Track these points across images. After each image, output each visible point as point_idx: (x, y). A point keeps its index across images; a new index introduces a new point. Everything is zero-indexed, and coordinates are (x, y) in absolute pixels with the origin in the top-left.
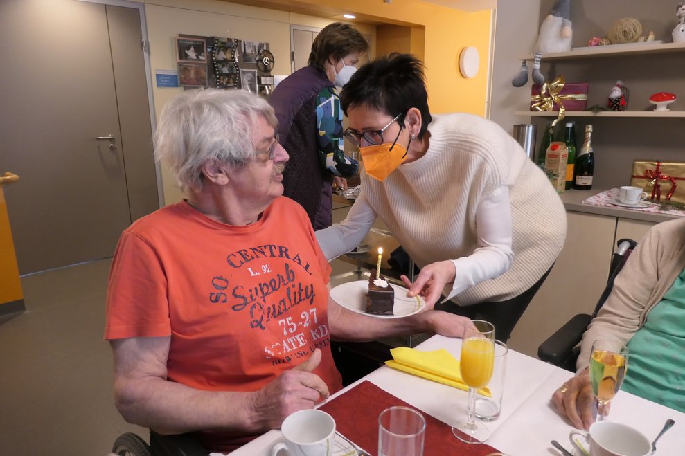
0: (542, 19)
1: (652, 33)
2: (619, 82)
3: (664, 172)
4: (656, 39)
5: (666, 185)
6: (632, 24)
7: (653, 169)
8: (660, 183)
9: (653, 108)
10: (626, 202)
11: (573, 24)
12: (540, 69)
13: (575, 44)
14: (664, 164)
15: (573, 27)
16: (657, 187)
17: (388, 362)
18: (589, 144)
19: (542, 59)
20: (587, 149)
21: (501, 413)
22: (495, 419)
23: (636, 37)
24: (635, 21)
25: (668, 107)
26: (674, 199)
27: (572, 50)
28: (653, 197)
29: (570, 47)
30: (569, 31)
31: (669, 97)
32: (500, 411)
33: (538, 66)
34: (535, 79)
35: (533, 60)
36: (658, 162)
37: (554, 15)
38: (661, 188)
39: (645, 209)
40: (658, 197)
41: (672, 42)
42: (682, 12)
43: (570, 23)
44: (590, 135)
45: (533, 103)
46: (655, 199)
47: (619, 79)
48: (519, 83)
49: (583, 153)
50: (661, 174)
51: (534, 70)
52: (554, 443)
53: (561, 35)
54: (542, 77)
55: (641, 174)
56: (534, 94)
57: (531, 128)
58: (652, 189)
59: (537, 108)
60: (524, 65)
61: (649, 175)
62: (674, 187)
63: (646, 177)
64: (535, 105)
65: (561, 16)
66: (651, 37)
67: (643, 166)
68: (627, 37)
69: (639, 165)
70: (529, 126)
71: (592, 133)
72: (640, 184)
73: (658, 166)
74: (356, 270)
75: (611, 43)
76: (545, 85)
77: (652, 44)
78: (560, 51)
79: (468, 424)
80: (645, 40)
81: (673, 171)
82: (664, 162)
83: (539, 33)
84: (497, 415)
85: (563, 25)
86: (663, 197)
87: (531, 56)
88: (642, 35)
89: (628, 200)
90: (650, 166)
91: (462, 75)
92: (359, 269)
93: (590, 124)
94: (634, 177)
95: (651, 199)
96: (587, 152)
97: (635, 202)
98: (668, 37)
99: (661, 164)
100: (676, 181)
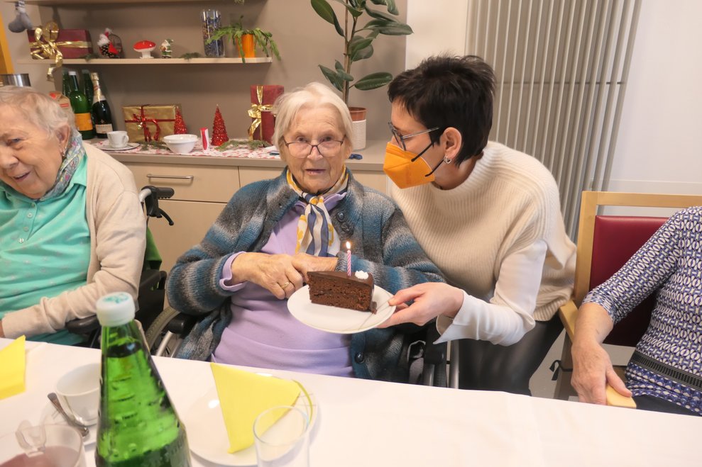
2: (108, 30)
3: (148, 116)
5: (152, 128)
7: (139, 113)
9: (139, 55)
14: (146, 108)
16: (147, 128)
18: (99, 91)
20: (99, 97)
28: (146, 139)
31: (147, 44)
33: (23, 10)
36: (141, 106)
38: (150, 131)
39: (128, 151)
40: (150, 139)
44: (98, 83)
45: (32, 50)
47: (107, 27)
48: (16, 28)
49: (95, 101)
50: (146, 118)
54: (29, 22)
55: (131, 119)
56: (31, 41)
58: (143, 132)
59: (37, 55)
60: (16, 9)
61: (137, 119)
62: (158, 128)
63: (134, 121)
64: (35, 52)
67: (130, 111)
69: (127, 110)
71: (99, 81)
73: (142, 110)
76: (37, 30)
81: (155, 114)
82: (146, 106)
86: (153, 138)
90: (136, 110)
93: (94, 72)
94: (126, 122)
95: (145, 141)
96: (99, 100)
97: (120, 146)
99: (144, 108)
100: (159, 123)
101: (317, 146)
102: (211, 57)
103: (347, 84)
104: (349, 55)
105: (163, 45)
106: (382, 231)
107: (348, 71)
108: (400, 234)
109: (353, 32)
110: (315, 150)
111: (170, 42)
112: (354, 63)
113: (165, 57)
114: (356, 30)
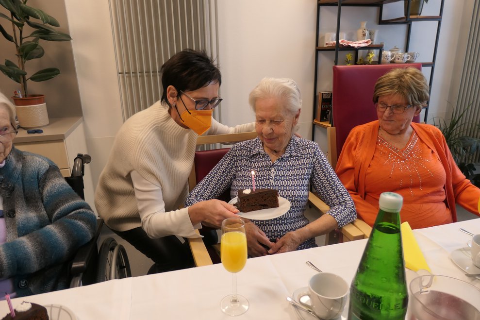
103: (24, 77)
104: (21, 56)
106: (39, 184)
107: (23, 68)
108: (54, 184)
109: (21, 39)
112: (27, 61)
114: (23, 36)
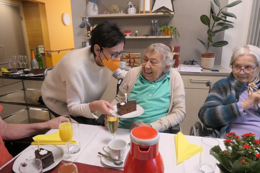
0: (87, 3)
1: (122, 10)
3: (131, 56)
4: (123, 13)
5: (132, 60)
6: (116, 7)
7: (128, 55)
8: (131, 60)
9: (126, 35)
10: (122, 67)
11: (98, 6)
12: (89, 21)
13: (100, 13)
14: (131, 54)
15: (98, 7)
16: (130, 61)
17: (32, 143)
19: (89, 18)
21: (81, 148)
22: (79, 151)
23: (118, 12)
24: (116, 6)
25: (130, 35)
26: (135, 65)
27: (98, 15)
28: (129, 64)
29: (98, 14)
30: (96, 8)
31: (129, 32)
32: (80, 148)
33: (88, 20)
34: (87, 25)
35: (86, 18)
36: (129, 53)
37: (91, 2)
38: (131, 62)
39: (127, 69)
40: (131, 64)
41: (128, 14)
42: (129, 4)
43: (97, 5)
45: (88, 34)
46: (130, 65)
48: (82, 26)
50: (131, 57)
51: (86, 22)
52: (99, 153)
53: (94, 10)
54: (89, 24)
55: (125, 57)
56: (88, 31)
57: (88, 43)
58: (129, 62)
59: (90, 36)
60: (83, 20)
61: (127, 58)
62: (134, 61)
63: (126, 58)
65: (93, 2)
66: (122, 12)
67: (125, 55)
68: (115, 12)
70: (87, 42)
72: (125, 61)
73: (129, 54)
74: (26, 108)
75: (110, 13)
76: (91, 27)
77: (122, 14)
78: (95, 15)
79: (67, 157)
80: (120, 13)
81: (133, 56)
82: (131, 53)
83: (87, 8)
84: (79, 150)
85: (94, 6)
86: (132, 64)
87: (85, 17)
88: (119, 11)
89: (122, 66)
90: (127, 54)
91: (64, 24)
92: (27, 107)
94: (123, 58)
95: (129, 65)
97: (124, 67)
98: (126, 12)
99: (130, 54)
100: (135, 59)
101: (243, 69)
102: (154, 36)
105: (136, 32)
110: (242, 71)
111: (138, 31)
113: (136, 36)
114: (214, 26)
